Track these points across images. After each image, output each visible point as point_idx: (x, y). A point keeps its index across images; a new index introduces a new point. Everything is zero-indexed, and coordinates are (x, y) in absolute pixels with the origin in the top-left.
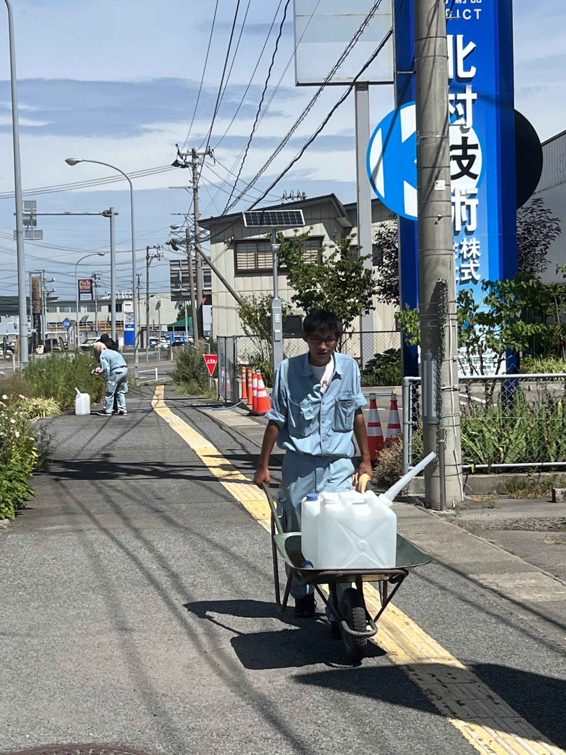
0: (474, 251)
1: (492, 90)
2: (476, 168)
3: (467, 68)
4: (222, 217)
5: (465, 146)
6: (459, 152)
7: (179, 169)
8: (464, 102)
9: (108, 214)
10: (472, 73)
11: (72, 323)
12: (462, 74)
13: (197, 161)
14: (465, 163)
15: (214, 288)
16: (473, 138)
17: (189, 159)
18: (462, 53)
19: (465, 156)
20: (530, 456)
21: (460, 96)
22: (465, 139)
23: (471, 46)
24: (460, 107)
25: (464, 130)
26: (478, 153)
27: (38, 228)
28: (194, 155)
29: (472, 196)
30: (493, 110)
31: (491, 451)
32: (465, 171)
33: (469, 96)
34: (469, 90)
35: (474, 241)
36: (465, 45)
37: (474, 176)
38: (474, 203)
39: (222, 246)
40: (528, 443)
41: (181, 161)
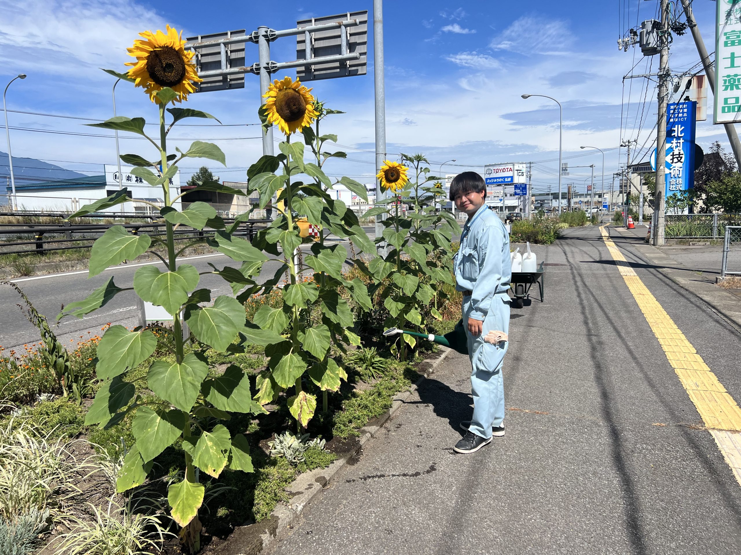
0: (680, 182)
1: (689, 138)
2: (683, 160)
3: (681, 133)
4: (638, 164)
5: (679, 154)
6: (678, 156)
7: (623, 147)
8: (680, 143)
9: (591, 166)
10: (683, 135)
11: (582, 202)
12: (680, 135)
13: (630, 144)
14: (679, 159)
15: (631, 190)
16: (682, 152)
17: (627, 143)
18: (680, 130)
19: (679, 157)
20: (687, 235)
21: (679, 141)
22: (679, 153)
23: (683, 128)
24: (678, 144)
25: (679, 150)
26: (683, 156)
27: (568, 172)
28: (629, 142)
29: (681, 167)
30: (689, 144)
31: (676, 233)
32: (679, 161)
33: (682, 141)
34: (681, 139)
35: (680, 179)
36: (681, 127)
37: (682, 162)
38: (681, 169)
39: (636, 174)
40: (687, 231)
41: (623, 144)
